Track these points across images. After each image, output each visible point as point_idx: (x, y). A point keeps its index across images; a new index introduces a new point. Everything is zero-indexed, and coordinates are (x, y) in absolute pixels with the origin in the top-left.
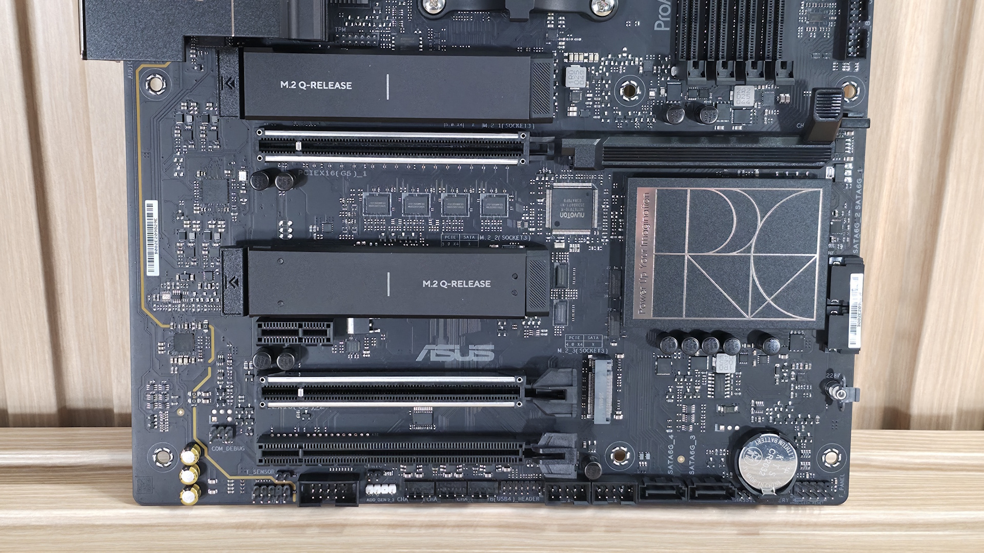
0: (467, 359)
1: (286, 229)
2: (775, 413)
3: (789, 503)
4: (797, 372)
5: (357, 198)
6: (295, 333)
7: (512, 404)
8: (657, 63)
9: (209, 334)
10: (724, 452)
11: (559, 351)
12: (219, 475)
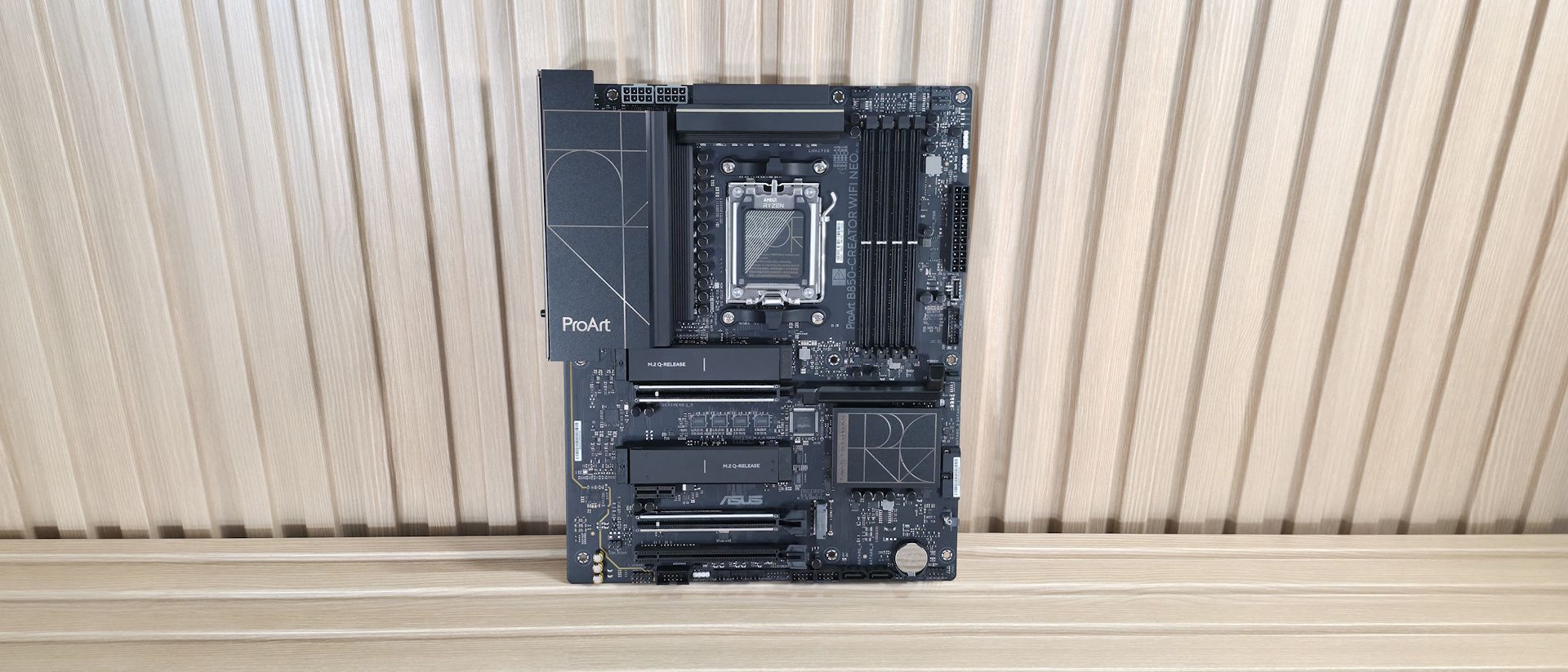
0: (747, 503)
1: (649, 435)
2: (916, 531)
3: (924, 580)
4: (927, 509)
5: (687, 418)
6: (655, 492)
7: (772, 529)
8: (848, 345)
9: (608, 491)
10: (888, 552)
11: (798, 498)
12: (613, 567)
